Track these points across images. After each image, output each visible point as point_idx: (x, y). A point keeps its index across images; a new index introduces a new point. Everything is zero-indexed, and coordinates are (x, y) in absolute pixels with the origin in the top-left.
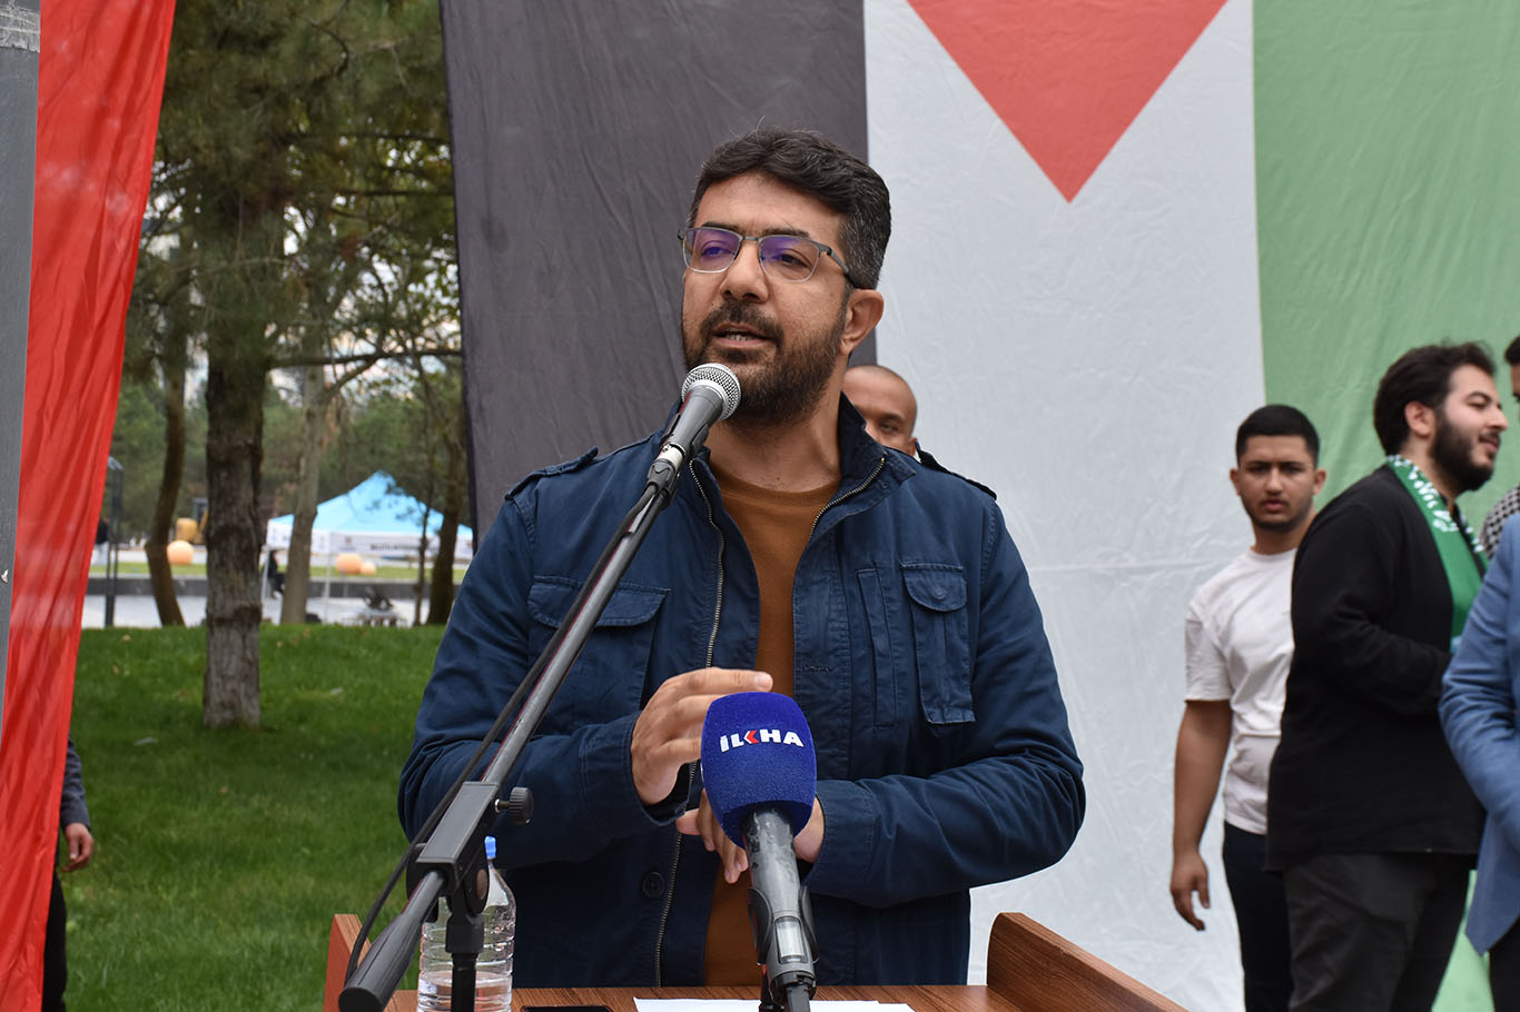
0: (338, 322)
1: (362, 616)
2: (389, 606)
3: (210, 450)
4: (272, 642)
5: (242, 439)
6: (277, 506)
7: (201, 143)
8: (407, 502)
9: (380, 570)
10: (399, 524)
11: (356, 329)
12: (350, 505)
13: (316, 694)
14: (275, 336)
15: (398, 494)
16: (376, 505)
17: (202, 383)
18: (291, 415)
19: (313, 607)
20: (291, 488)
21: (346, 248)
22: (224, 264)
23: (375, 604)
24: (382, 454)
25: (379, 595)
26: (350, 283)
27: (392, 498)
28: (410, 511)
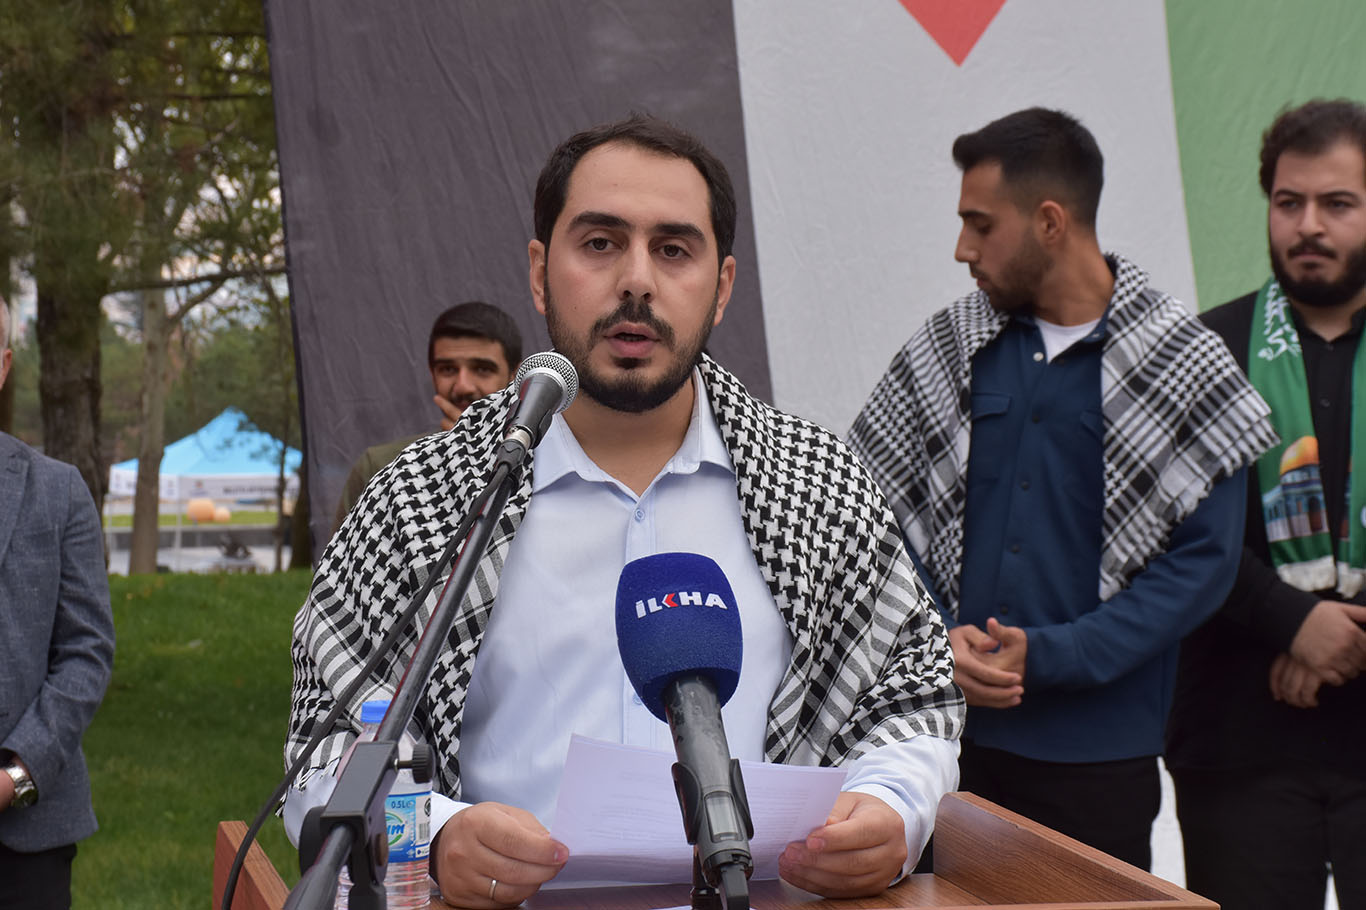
0: (178, 240)
1: (217, 566)
2: (247, 554)
3: (43, 388)
4: (120, 595)
5: (77, 372)
6: (119, 451)
7: (15, 44)
8: (260, 440)
9: (235, 515)
10: (254, 464)
11: (198, 248)
12: (199, 444)
13: (173, 649)
14: (110, 257)
15: (251, 431)
16: (228, 444)
17: (30, 321)
18: (129, 351)
19: (164, 558)
20: (133, 432)
21: (181, 159)
22: (49, 177)
23: (231, 552)
24: (232, 388)
25: (234, 542)
26: (188, 196)
27: (245, 435)
28: (266, 449)
